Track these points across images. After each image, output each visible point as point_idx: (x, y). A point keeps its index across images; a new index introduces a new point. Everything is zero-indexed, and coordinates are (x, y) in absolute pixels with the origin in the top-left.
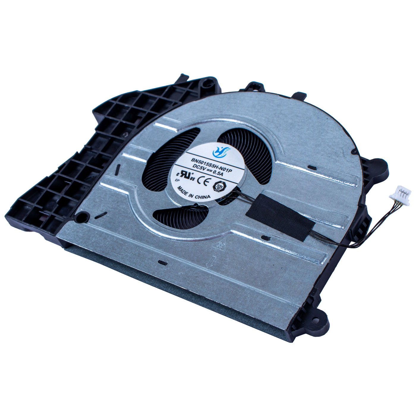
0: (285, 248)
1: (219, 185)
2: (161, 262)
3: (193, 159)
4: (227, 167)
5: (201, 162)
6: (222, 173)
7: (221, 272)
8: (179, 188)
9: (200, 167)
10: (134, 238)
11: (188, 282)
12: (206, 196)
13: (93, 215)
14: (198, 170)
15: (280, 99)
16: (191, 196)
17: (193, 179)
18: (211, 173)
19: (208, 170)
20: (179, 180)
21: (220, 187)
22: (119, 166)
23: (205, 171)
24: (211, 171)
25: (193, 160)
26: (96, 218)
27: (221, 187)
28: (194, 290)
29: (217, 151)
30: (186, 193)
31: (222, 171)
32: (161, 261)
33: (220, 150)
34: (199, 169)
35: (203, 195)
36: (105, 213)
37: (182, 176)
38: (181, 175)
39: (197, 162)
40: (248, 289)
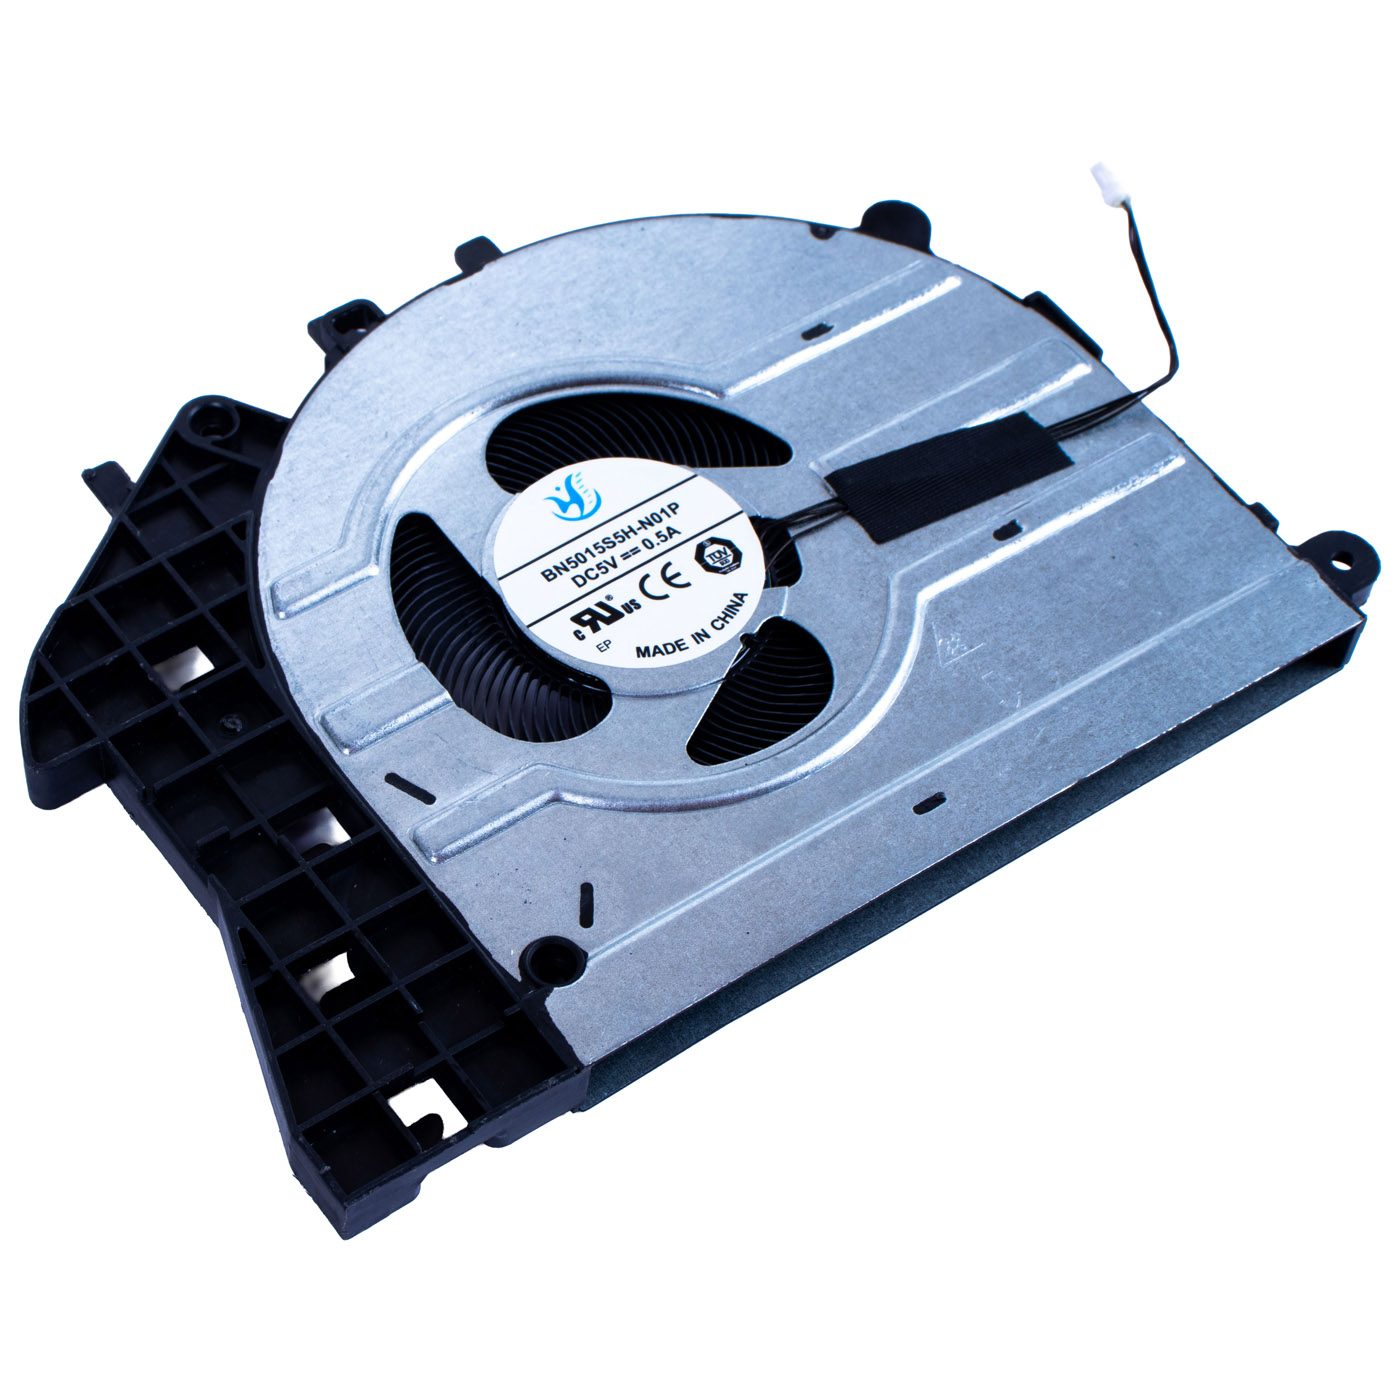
0: (1076, 505)
1: (713, 554)
2: (922, 808)
3: (546, 577)
4: (655, 507)
5: (579, 559)
6: (669, 529)
7: (1058, 683)
8: (642, 652)
9: (596, 571)
10: (759, 848)
11: (1052, 770)
12: (732, 601)
13: (567, 927)
14: (603, 579)
15: (463, 289)
16: (700, 637)
17: (631, 606)
18: (645, 554)
19: (625, 556)
20: (607, 643)
21: (724, 556)
22: (393, 779)
23: (624, 565)
24: (635, 551)
25: (548, 576)
26: (586, 919)
27: (725, 553)
28: (1092, 766)
29: (564, 506)
30: (678, 646)
31: (661, 527)
32: (922, 804)
33: (566, 498)
34: (601, 575)
35: (725, 606)
36: (587, 890)
37: (596, 629)
38: (588, 627)
39: (566, 570)
40: (1171, 641)
